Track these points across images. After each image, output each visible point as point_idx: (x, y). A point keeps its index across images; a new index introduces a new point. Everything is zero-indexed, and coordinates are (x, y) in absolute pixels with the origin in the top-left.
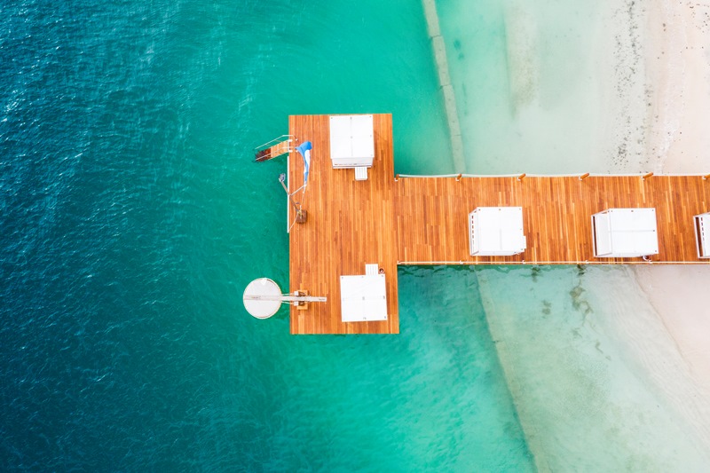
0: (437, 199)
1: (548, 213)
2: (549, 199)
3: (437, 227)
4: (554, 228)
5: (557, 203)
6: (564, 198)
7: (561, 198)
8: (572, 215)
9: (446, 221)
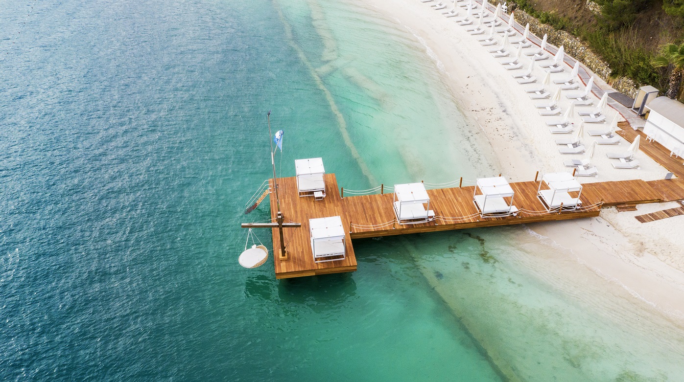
0: (371, 203)
1: (445, 202)
2: (444, 197)
3: (373, 215)
4: (451, 209)
5: (449, 198)
6: (453, 196)
7: (451, 196)
8: (461, 203)
9: (379, 212)
